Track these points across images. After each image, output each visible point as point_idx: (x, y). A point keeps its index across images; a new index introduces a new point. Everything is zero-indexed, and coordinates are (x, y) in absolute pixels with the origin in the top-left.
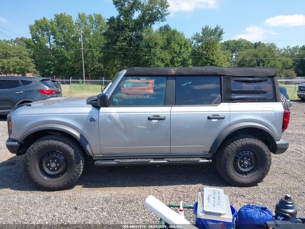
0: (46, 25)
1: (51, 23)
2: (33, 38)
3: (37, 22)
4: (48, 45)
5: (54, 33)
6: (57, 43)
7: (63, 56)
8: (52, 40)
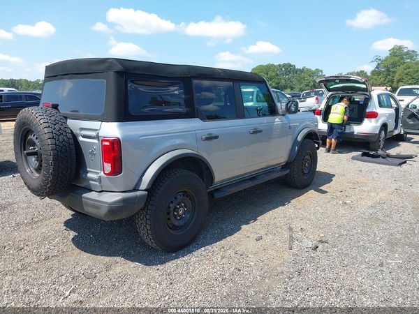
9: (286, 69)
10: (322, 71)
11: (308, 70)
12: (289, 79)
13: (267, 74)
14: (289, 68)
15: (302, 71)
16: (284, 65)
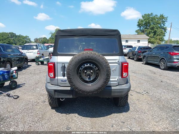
9: (11, 35)
10: (28, 37)
11: (22, 36)
12: (13, 40)
13: (3, 37)
14: (13, 35)
15: (19, 36)
16: (10, 33)
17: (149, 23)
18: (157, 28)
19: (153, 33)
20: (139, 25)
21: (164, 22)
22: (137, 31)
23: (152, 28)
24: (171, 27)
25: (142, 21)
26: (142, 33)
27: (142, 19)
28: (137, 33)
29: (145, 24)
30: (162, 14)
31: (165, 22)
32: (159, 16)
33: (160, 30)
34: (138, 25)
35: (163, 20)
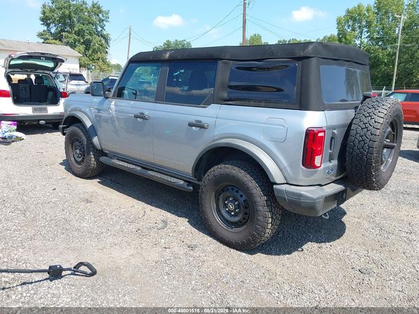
0: (360, 15)
1: (368, 10)
2: (338, 35)
3: (348, 12)
4: (358, 42)
5: (369, 25)
6: (372, 39)
7: (375, 57)
8: (365, 35)
17: (70, 17)
18: (90, 34)
19: (83, 43)
20: (45, 20)
21: (103, 20)
22: (40, 35)
23: (79, 31)
24: (130, 35)
25: (52, 11)
26: (57, 42)
27: (51, 5)
28: (43, 40)
29: (61, 18)
30: (95, 2)
31: (105, 22)
32: (89, 4)
33: (98, 38)
34: (42, 20)
35: (100, 15)
